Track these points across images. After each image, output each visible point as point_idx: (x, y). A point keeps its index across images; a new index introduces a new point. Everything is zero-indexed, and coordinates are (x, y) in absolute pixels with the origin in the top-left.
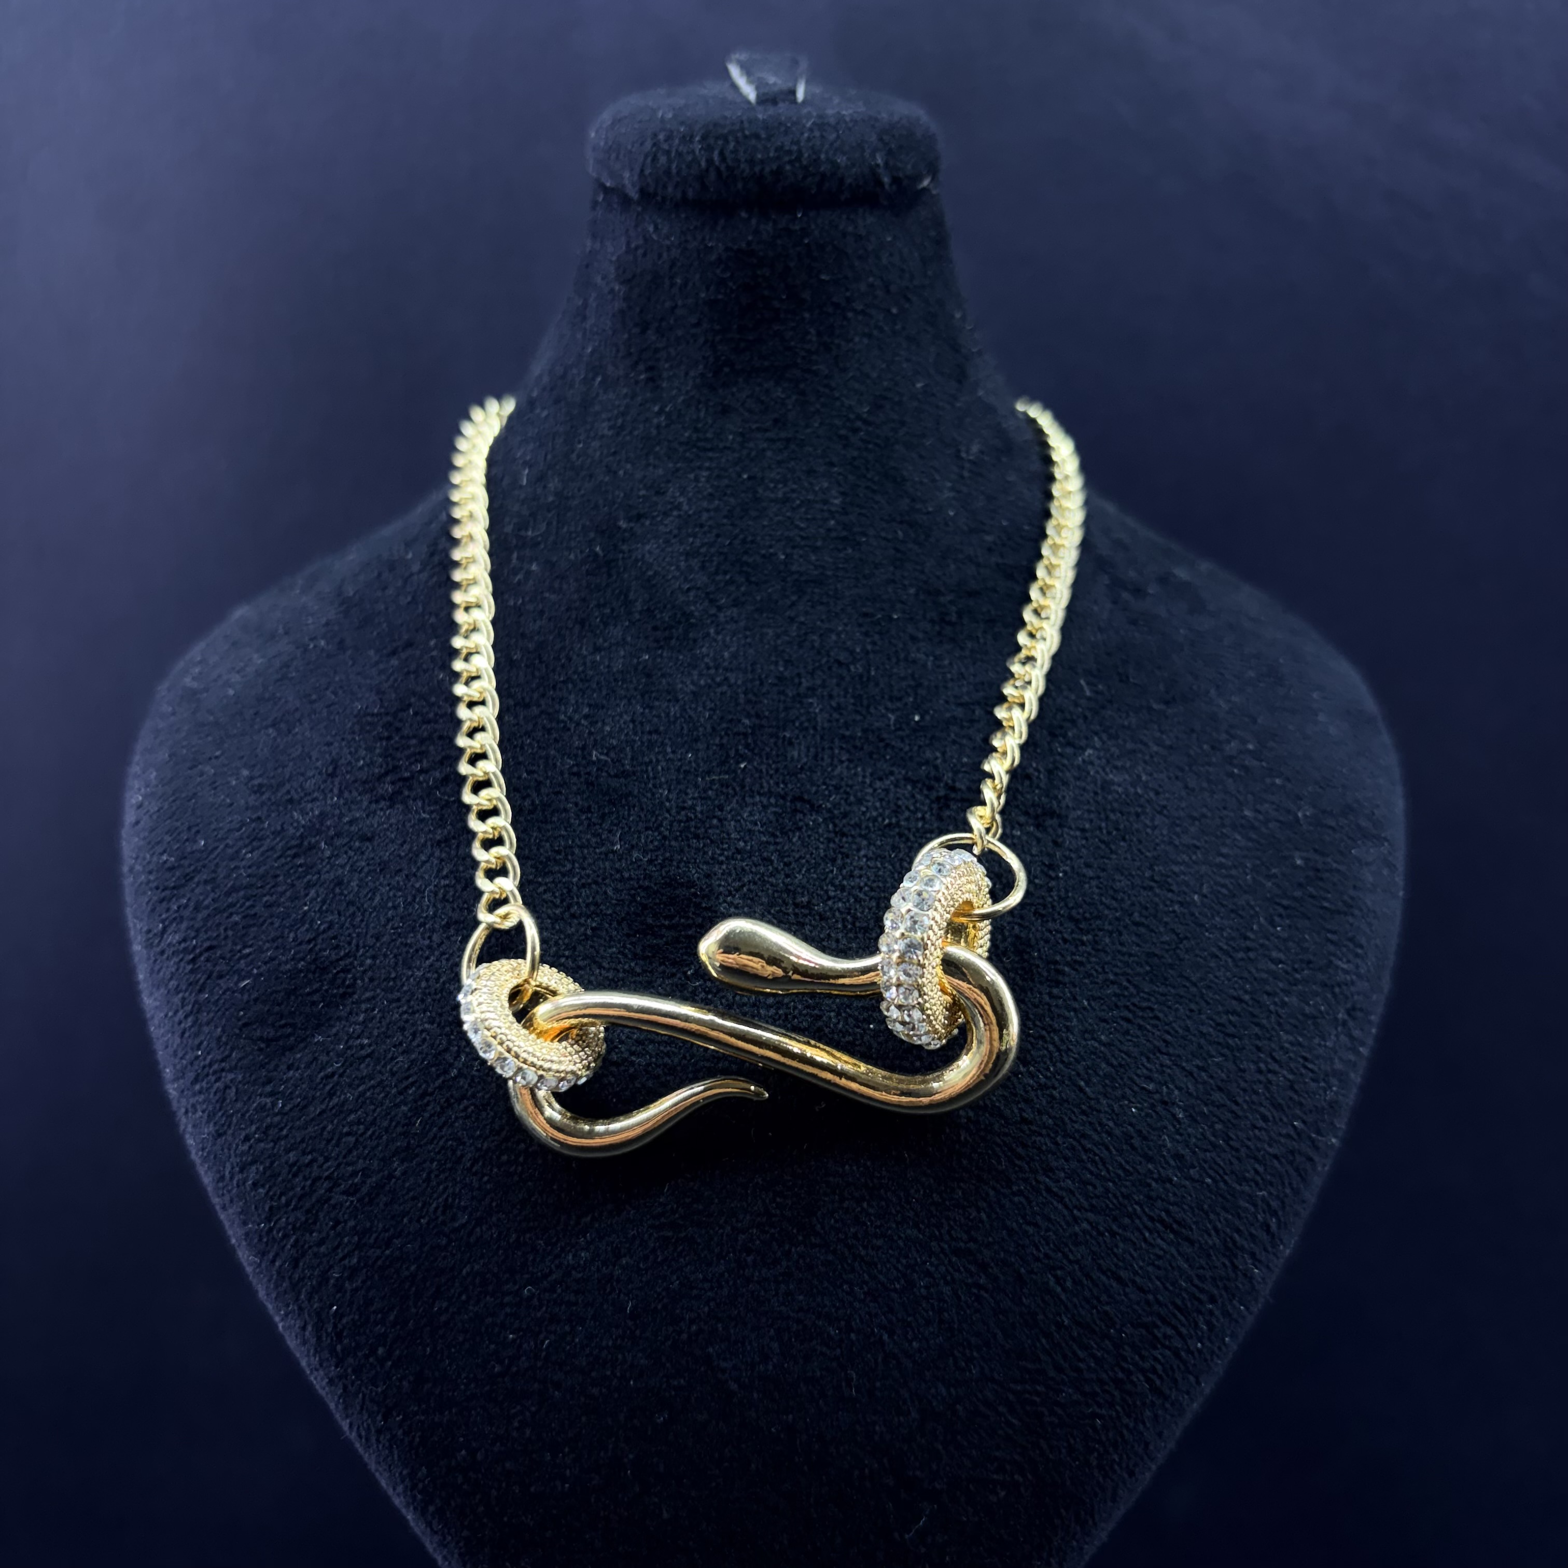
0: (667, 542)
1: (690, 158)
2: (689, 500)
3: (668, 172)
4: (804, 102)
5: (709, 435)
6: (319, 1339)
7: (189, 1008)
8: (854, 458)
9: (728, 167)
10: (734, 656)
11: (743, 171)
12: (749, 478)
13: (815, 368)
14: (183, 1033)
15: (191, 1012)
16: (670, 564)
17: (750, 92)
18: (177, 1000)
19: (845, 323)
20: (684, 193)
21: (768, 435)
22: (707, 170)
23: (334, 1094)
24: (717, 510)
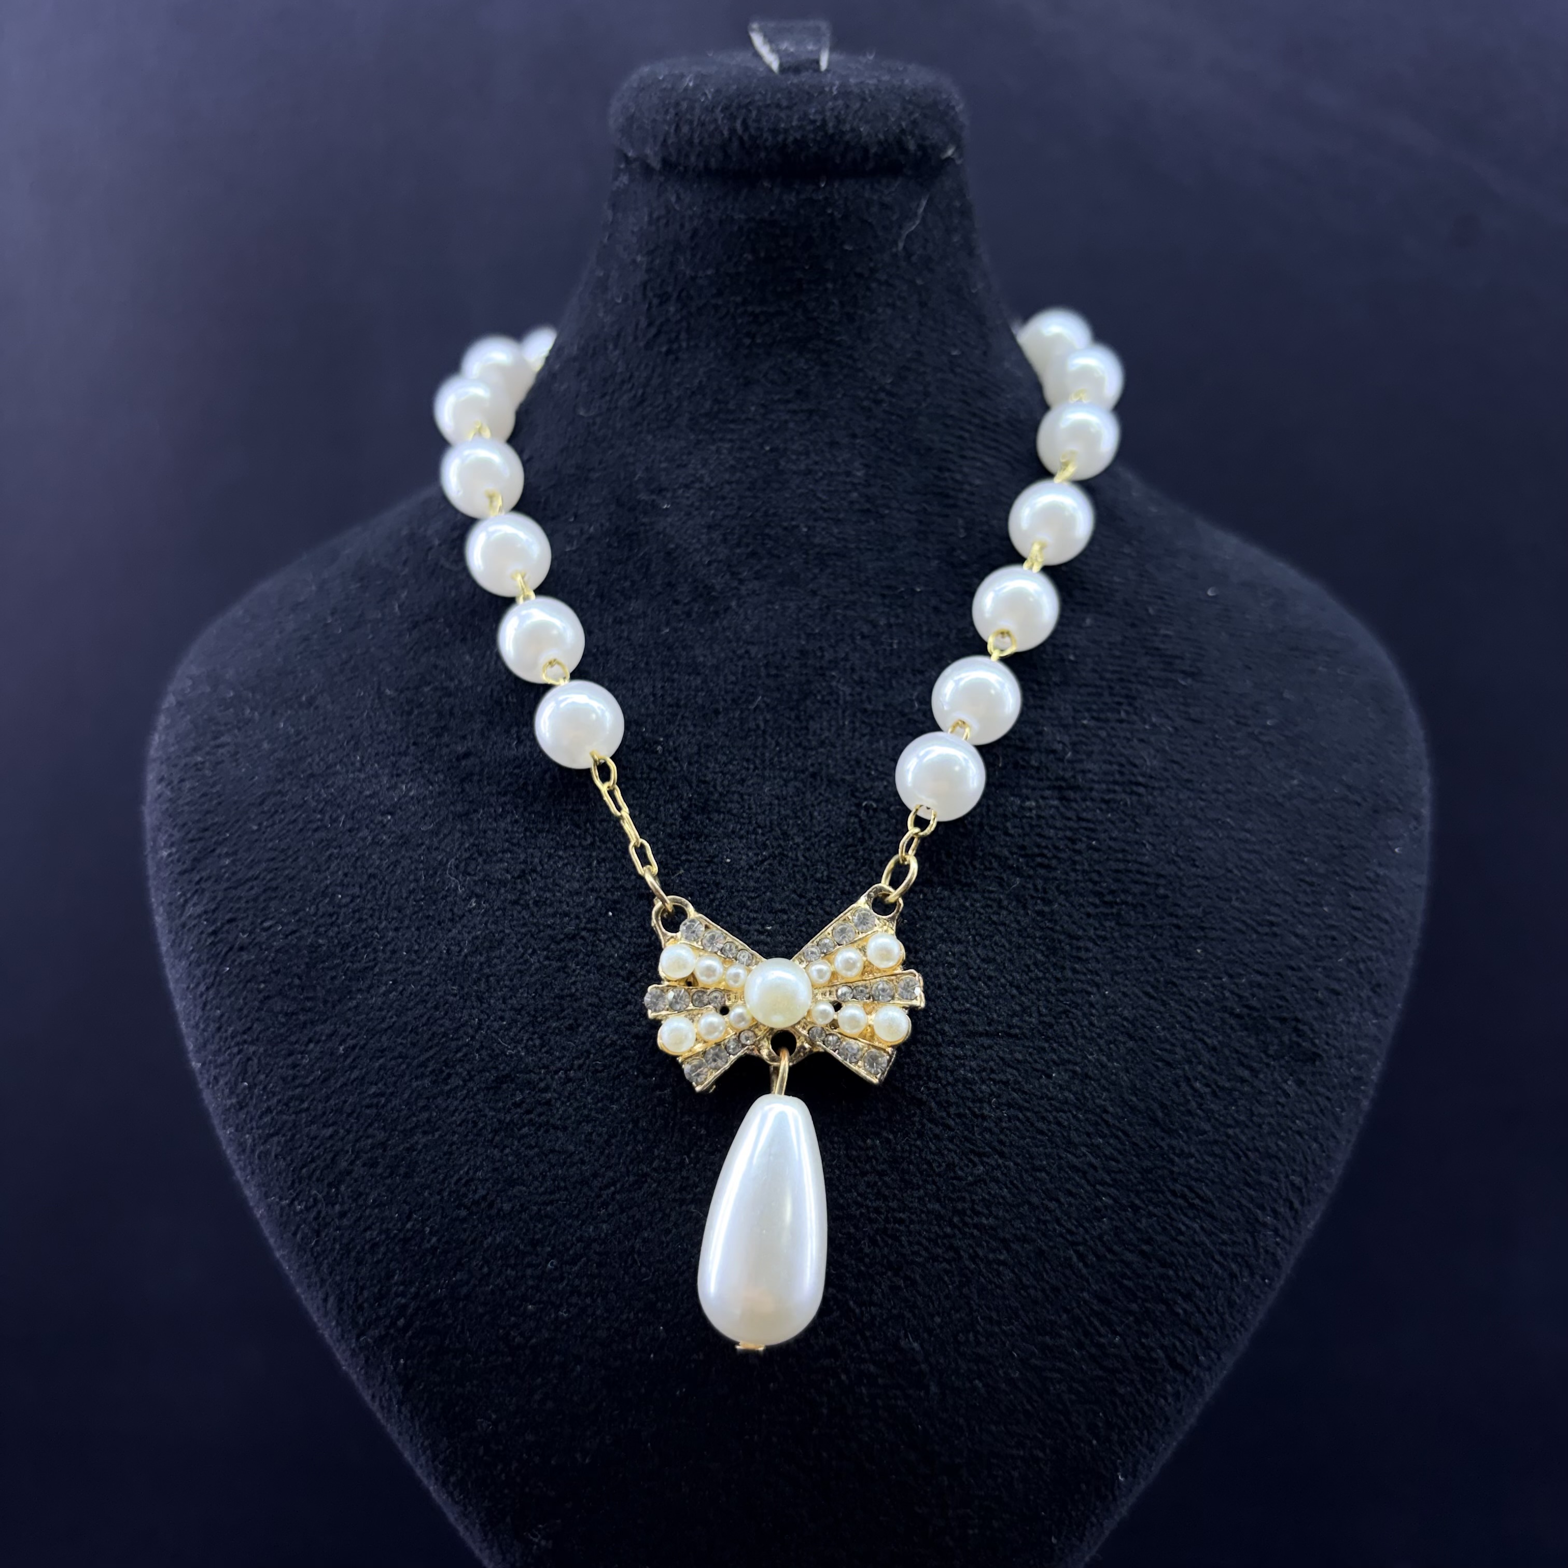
0: (689, 514)
1: (712, 127)
2: (711, 472)
3: (690, 142)
4: (827, 71)
5: (731, 406)
6: (340, 1310)
7: (209, 981)
8: (877, 430)
9: (751, 136)
10: (757, 629)
11: (766, 140)
12: (772, 450)
13: (838, 339)
14: (205, 1004)
15: (213, 984)
16: (693, 537)
17: (773, 62)
18: (198, 972)
19: (868, 294)
20: (707, 163)
21: (792, 406)
22: (730, 139)
23: (355, 1067)
24: (739, 482)
